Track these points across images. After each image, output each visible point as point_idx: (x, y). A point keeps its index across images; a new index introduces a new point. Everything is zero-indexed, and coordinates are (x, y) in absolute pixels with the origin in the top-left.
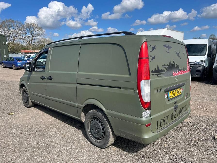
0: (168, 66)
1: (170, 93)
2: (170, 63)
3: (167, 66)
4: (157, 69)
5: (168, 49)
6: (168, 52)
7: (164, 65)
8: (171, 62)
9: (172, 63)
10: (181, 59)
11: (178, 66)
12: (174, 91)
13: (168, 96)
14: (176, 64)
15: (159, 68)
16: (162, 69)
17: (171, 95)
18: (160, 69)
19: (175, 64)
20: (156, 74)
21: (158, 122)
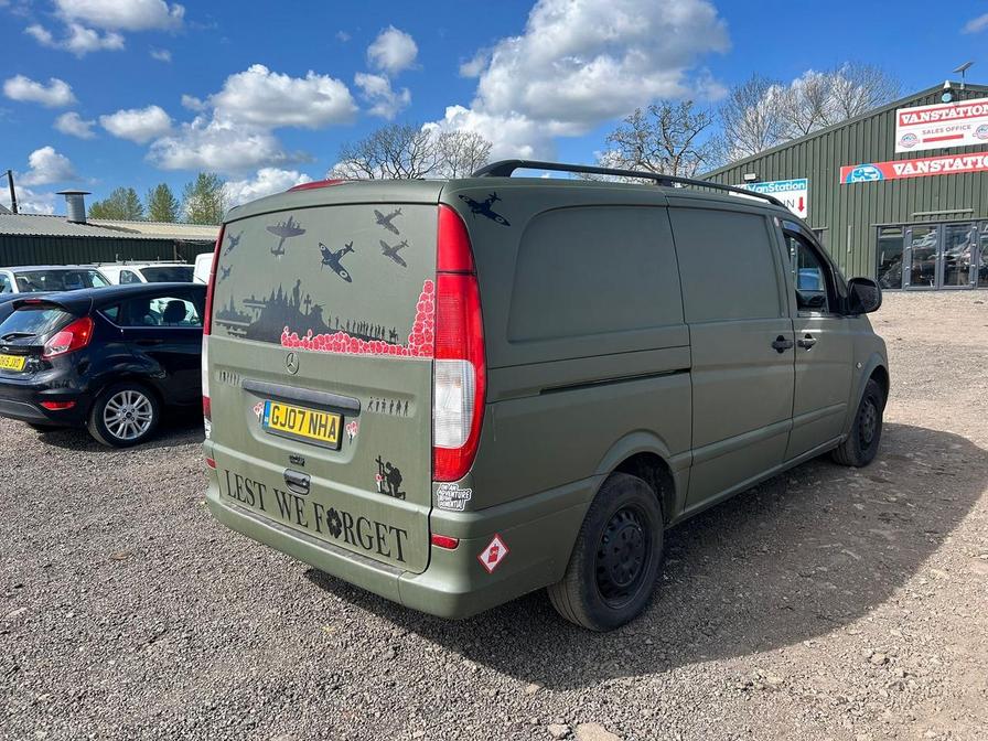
0: (264, 303)
1: (276, 407)
2: (276, 293)
3: (260, 303)
4: (228, 309)
5: (282, 241)
6: (277, 253)
7: (250, 298)
8: (280, 291)
9: (284, 294)
10: (348, 279)
11: (318, 310)
12: (297, 410)
13: (266, 414)
14: (308, 302)
15: (235, 305)
16: (241, 313)
17: (277, 417)
18: (238, 311)
19: (303, 297)
20: (225, 325)
21: (227, 472)
